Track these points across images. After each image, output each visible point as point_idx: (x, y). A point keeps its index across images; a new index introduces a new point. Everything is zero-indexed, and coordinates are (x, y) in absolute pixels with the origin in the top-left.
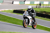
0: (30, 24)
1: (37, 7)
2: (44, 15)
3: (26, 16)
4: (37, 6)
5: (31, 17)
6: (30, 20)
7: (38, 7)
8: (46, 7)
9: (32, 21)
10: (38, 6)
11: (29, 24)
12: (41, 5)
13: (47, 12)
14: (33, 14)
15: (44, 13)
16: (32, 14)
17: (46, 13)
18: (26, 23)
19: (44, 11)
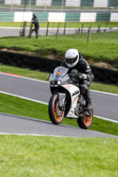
0: (71, 114)
1: (23, 34)
2: (50, 64)
4: (24, 30)
6: (73, 98)
7: (27, 34)
8: (57, 35)
9: (78, 102)
10: (28, 29)
11: (70, 112)
12: (40, 25)
13: (60, 51)
15: (50, 57)
16: (81, 77)
17: (58, 54)
19: (49, 50)
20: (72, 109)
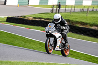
0: (57, 48)
3: (50, 32)
4: (53, 9)
5: (60, 35)
8: (70, 12)
9: (61, 42)
10: (55, 9)
13: (72, 21)
14: (64, 28)
16: (62, 28)
18: (51, 45)
20: (58, 46)
